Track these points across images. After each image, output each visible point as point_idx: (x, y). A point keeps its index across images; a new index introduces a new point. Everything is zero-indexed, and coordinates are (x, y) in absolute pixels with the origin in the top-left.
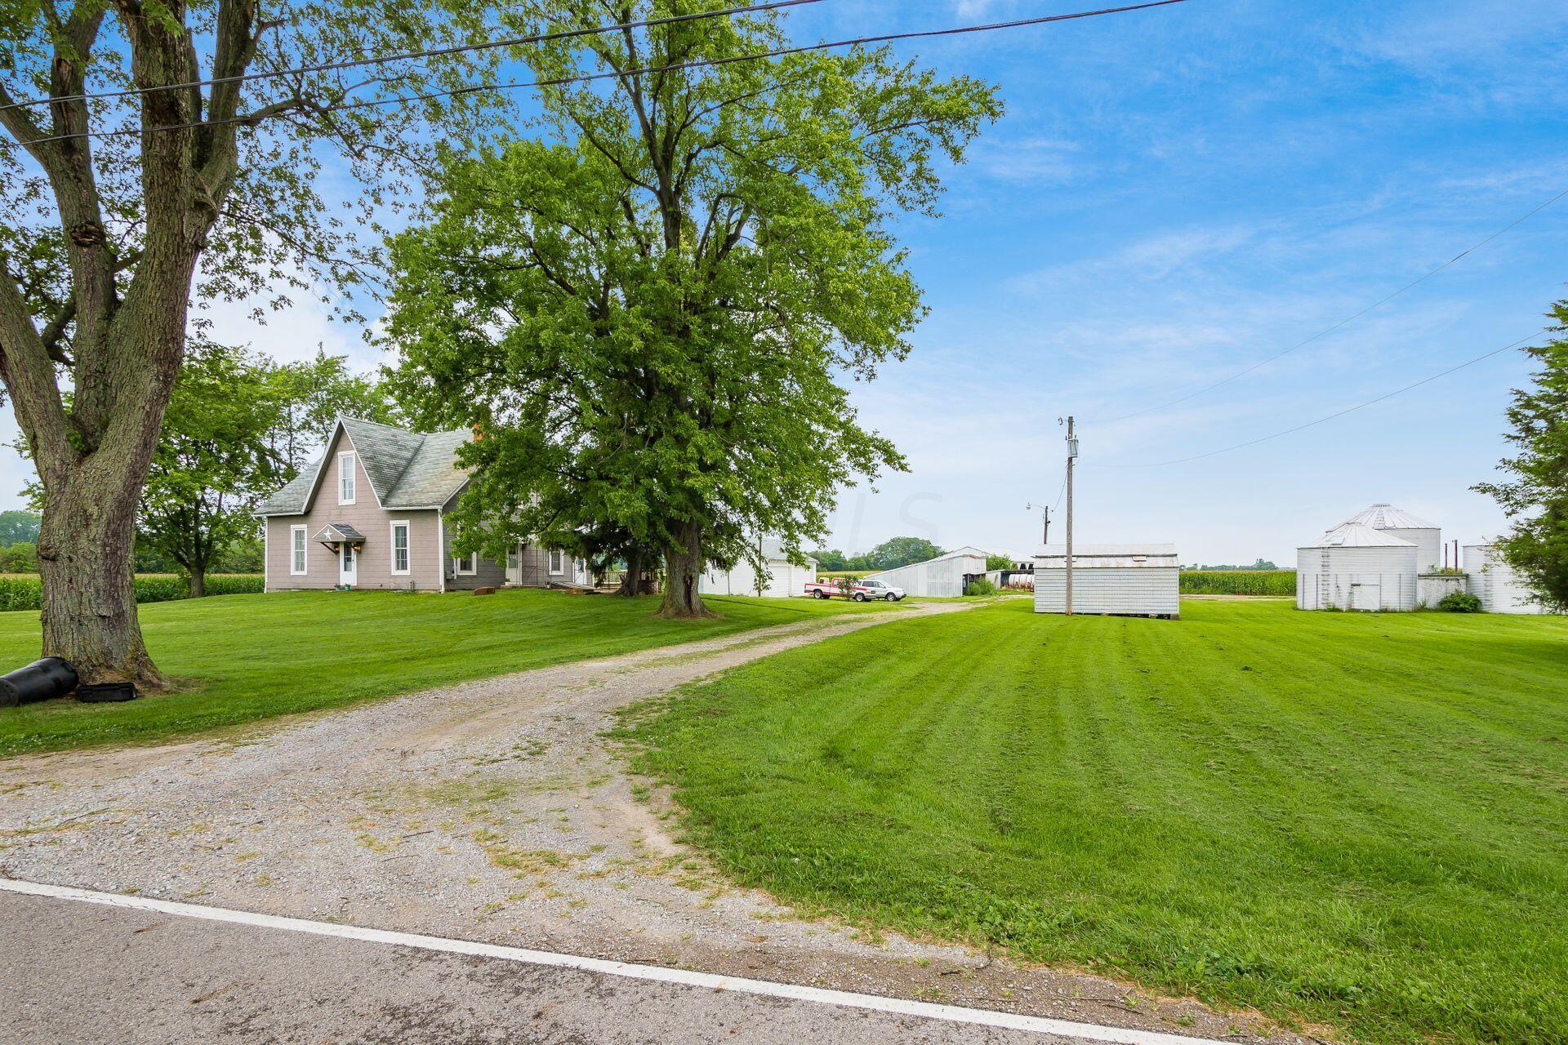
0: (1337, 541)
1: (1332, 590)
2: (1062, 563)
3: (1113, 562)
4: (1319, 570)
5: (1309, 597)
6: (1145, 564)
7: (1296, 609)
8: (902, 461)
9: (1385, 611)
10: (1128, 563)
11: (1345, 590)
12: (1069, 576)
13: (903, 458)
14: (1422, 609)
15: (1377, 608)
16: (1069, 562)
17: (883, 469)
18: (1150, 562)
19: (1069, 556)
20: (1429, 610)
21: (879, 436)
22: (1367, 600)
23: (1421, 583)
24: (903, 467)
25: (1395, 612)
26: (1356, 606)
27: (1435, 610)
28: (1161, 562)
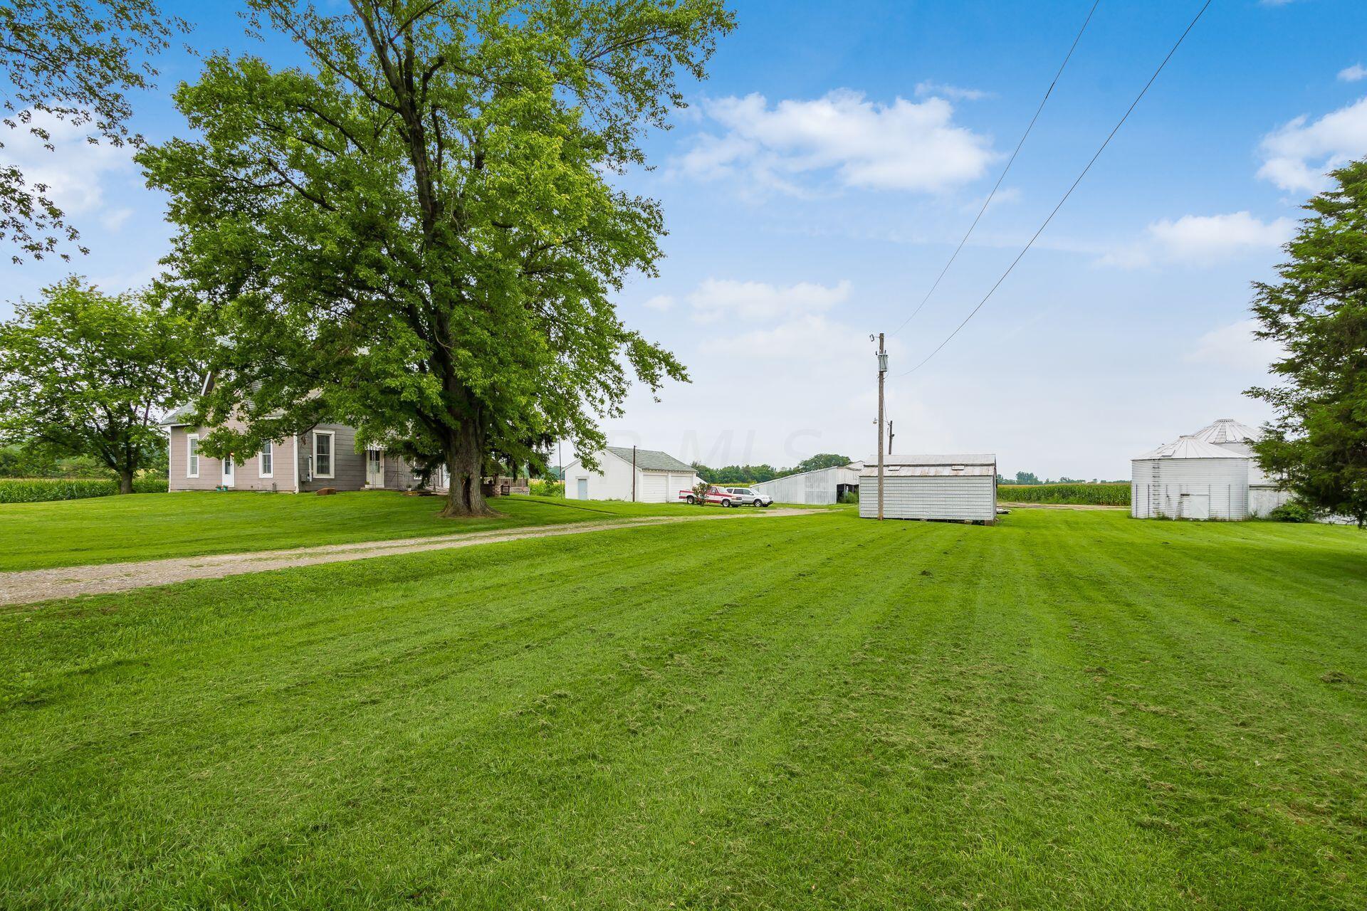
0: (1168, 453)
1: (1163, 500)
2: (875, 472)
3: (932, 471)
4: (1150, 481)
5: (1142, 507)
6: (961, 473)
7: (1130, 517)
8: (683, 372)
9: (1214, 520)
10: (947, 471)
11: (1175, 498)
12: (880, 483)
13: (684, 369)
14: (1253, 518)
15: (1206, 517)
16: (881, 472)
17: (665, 378)
18: (969, 471)
19: (881, 466)
20: (1260, 520)
21: (660, 348)
22: (1197, 510)
23: (1253, 494)
24: (684, 378)
25: (1223, 521)
26: (1185, 515)
27: (1266, 520)
28: (977, 471)
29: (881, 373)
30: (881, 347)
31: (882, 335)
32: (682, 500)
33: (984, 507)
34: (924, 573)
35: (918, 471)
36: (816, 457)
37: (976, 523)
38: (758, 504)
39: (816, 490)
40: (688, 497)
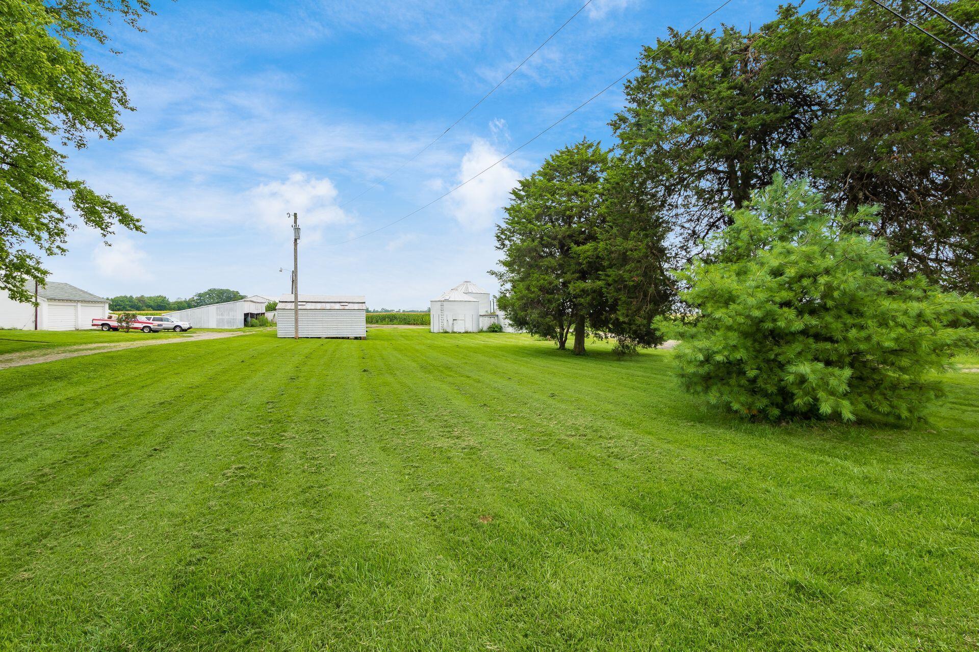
0: (447, 298)
1: (445, 324)
2: (292, 306)
3: (328, 306)
4: (439, 312)
5: (435, 326)
6: (346, 308)
7: (430, 332)
8: (137, 224)
9: (466, 332)
10: (337, 306)
11: (451, 322)
12: (296, 314)
13: (138, 221)
14: (481, 331)
15: (464, 331)
16: (296, 306)
17: (116, 225)
18: (350, 306)
19: (296, 302)
20: (484, 332)
21: (112, 200)
22: (459, 327)
23: (481, 319)
24: (138, 228)
25: (470, 333)
26: (455, 330)
27: (486, 332)
28: (356, 306)
29: (296, 240)
30: (295, 222)
31: (295, 215)
32: (95, 327)
33: (361, 329)
34: (365, 371)
35: (319, 306)
36: (210, 290)
37: (356, 338)
38: (178, 329)
39: (226, 317)
40: (103, 325)
